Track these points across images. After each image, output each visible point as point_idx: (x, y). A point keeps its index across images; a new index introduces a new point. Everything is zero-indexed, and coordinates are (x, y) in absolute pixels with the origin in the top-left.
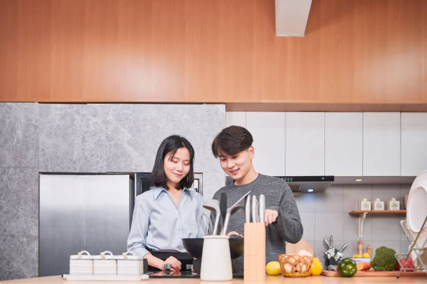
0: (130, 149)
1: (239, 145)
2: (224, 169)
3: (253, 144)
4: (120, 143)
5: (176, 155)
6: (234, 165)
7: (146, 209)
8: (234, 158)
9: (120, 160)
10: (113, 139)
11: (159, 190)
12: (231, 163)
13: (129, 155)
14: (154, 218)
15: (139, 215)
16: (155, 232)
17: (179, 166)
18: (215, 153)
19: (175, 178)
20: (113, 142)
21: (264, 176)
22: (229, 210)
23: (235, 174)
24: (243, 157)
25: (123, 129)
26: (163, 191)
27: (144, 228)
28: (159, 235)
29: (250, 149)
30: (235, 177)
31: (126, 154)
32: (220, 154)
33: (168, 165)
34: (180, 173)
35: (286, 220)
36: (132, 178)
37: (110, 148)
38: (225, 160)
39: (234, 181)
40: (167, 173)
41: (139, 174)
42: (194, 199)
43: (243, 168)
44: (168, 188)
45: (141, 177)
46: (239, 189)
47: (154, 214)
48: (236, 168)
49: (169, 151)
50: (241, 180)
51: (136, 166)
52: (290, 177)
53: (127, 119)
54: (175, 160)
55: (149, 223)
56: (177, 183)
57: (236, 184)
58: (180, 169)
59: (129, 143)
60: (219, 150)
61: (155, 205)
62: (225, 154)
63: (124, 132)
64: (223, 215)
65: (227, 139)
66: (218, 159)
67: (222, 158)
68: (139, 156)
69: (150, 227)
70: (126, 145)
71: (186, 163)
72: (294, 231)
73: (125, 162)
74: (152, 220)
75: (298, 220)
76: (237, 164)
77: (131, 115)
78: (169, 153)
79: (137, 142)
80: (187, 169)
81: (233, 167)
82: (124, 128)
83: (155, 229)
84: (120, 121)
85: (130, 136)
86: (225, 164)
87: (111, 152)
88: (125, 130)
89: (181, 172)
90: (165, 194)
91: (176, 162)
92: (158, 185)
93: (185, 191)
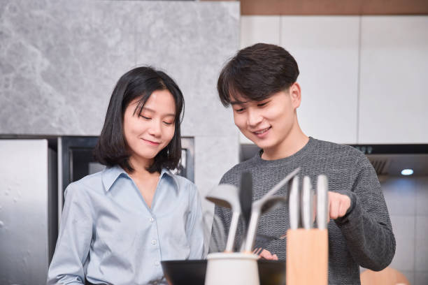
0: (47, 88)
1: (271, 80)
2: (240, 128)
3: (299, 80)
4: (27, 76)
5: (149, 105)
6: (260, 119)
7: (88, 210)
8: (261, 106)
9: (27, 110)
10: (11, 69)
11: (115, 173)
12: (255, 116)
13: (46, 102)
14: (105, 227)
15: (74, 222)
16: (106, 255)
17: (155, 126)
18: (224, 97)
19: (145, 150)
20: (12, 75)
21: (320, 142)
22: (257, 205)
23: (262, 138)
24: (278, 104)
25: (32, 49)
26: (122, 176)
27: (81, 246)
28: (114, 261)
29: (293, 88)
30: (264, 144)
31: (40, 97)
32: (233, 100)
33: (133, 123)
34: (156, 140)
35: (366, 220)
36: (52, 146)
37: (6, 86)
38: (242, 110)
39: (262, 151)
40: (131, 138)
41: (66, 139)
42: (182, 192)
43: (278, 126)
44: (131, 170)
45: (70, 144)
46: (270, 166)
47: (105, 219)
48: (265, 125)
49: (135, 97)
50: (274, 149)
51: (61, 122)
52: (367, 146)
53: (40, 28)
54: (147, 114)
55: (94, 237)
56: (150, 160)
57: (264, 157)
58: (157, 132)
59: (46, 76)
60: (231, 90)
61: (106, 203)
62: (242, 100)
63: (34, 54)
64: (246, 215)
65: (247, 70)
66: (230, 109)
67: (238, 107)
68: (67, 103)
69: (96, 245)
70: (39, 81)
71: (168, 119)
72: (380, 243)
73: (37, 114)
74: (100, 232)
75: (386, 225)
76: (266, 118)
77: (48, 20)
78: (134, 101)
79: (63, 76)
80: (169, 132)
81: (260, 123)
82: (36, 46)
83: (105, 248)
84: (27, 32)
85: (47, 63)
86: (242, 119)
87: (7, 94)
88: (36, 50)
89: (159, 137)
90: (127, 182)
91: (149, 119)
92: (111, 162)
93: (165, 175)
